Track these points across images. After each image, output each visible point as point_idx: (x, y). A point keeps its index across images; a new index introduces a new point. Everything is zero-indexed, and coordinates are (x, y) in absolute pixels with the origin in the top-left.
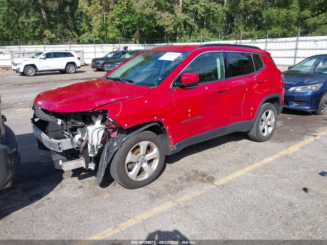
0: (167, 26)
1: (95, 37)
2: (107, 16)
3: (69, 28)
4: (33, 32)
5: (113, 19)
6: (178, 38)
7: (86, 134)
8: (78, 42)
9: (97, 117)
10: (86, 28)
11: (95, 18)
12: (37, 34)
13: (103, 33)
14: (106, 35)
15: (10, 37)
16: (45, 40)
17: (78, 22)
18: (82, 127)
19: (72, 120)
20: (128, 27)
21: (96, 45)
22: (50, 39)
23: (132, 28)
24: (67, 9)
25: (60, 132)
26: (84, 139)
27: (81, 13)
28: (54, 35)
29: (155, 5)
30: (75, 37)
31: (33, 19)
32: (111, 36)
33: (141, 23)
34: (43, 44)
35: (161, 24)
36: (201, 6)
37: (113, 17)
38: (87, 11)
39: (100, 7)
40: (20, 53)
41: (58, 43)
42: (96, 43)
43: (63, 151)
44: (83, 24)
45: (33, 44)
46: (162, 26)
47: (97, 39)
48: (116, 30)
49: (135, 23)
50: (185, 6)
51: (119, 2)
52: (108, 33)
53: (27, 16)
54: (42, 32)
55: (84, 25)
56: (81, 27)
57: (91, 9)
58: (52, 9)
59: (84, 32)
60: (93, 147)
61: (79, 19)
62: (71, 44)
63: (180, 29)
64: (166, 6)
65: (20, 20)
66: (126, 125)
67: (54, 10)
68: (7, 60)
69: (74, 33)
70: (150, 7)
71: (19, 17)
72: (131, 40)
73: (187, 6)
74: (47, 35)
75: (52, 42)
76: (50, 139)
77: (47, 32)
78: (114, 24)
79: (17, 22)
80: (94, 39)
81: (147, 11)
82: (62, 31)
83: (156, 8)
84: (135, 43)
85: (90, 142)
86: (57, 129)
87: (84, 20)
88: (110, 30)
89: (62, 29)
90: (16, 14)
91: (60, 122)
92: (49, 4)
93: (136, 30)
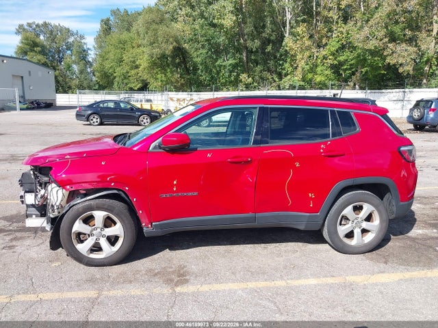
0: (401, 65)
2: (318, 54)
3: (269, 70)
4: (230, 76)
5: (325, 58)
6: (425, 81)
8: (278, 88)
10: (290, 69)
13: (310, 76)
14: (313, 78)
16: (241, 86)
17: (281, 63)
20: (345, 67)
22: (246, 84)
23: (350, 69)
24: (269, 48)
27: (286, 51)
28: (250, 80)
29: (385, 36)
30: (275, 81)
31: (231, 61)
33: (362, 61)
34: (238, 90)
35: (392, 63)
37: (326, 55)
38: (291, 49)
39: (308, 43)
42: (298, 89)
44: (287, 65)
46: (394, 65)
47: (302, 83)
48: (327, 72)
49: (353, 62)
51: (336, 35)
52: (316, 76)
54: (238, 75)
55: (288, 67)
56: (284, 69)
57: (296, 46)
58: (252, 49)
59: (286, 75)
61: (283, 60)
62: (268, 90)
63: (431, 67)
64: (405, 35)
65: (217, 63)
66: (68, 187)
67: (254, 50)
69: (275, 77)
70: (376, 39)
71: (216, 60)
72: (348, 85)
74: (243, 80)
75: (248, 87)
77: (243, 77)
78: (325, 64)
81: (372, 45)
82: (260, 74)
83: (387, 40)
84: (354, 88)
87: (289, 60)
88: (319, 72)
89: (261, 72)
90: (215, 57)
92: (249, 43)
93: (356, 71)
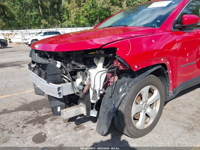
1: (72, 23)
2: (79, 10)
3: (56, 18)
4: (35, 21)
5: (83, 12)
7: (88, 77)
8: (61, 27)
9: (99, 59)
10: (67, 18)
11: (72, 11)
12: (37, 22)
13: (77, 21)
14: (79, 22)
15: (21, 25)
16: (42, 26)
17: (61, 14)
18: (83, 70)
19: (73, 62)
20: (92, 16)
21: (73, 28)
22: (44, 25)
23: (95, 17)
24: (56, 7)
25: (58, 76)
26: (85, 83)
27: (64, 9)
28: (47, 23)
29: (110, 2)
30: (59, 24)
31: (34, 13)
32: (82, 22)
34: (40, 28)
36: (138, 2)
37: (83, 11)
38: (67, 7)
39: (76, 5)
40: (27, 34)
41: (49, 27)
42: (72, 27)
43: (63, 96)
45: (34, 28)
47: (74, 24)
48: (85, 19)
49: (97, 14)
50: (128, 2)
51: (87, 1)
52: (80, 21)
53: (31, 11)
54: (40, 21)
55: (65, 16)
56: (63, 18)
57: (70, 6)
58: (46, 7)
59: (65, 21)
60: (95, 92)
62: (57, 28)
64: (116, 3)
65: (27, 14)
66: (136, 67)
68: (19, 38)
69: (59, 21)
70: (107, 3)
71: (26, 12)
72: (94, 25)
73: (129, 3)
74: (43, 23)
75: (46, 27)
76: (48, 83)
77: (43, 21)
78: (84, 15)
79: (25, 15)
80: (71, 25)
81: (105, 6)
82: (52, 20)
83: (111, 4)
85: (92, 86)
86: (55, 73)
87: (65, 13)
88: (81, 19)
89: (52, 19)
91: (59, 64)
92: (45, 3)
93: (97, 18)
